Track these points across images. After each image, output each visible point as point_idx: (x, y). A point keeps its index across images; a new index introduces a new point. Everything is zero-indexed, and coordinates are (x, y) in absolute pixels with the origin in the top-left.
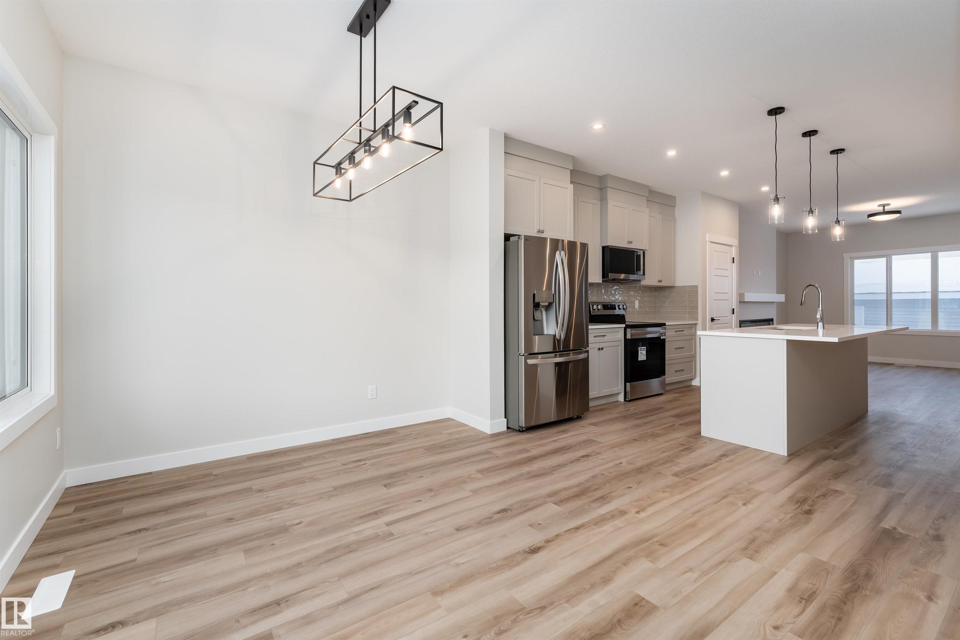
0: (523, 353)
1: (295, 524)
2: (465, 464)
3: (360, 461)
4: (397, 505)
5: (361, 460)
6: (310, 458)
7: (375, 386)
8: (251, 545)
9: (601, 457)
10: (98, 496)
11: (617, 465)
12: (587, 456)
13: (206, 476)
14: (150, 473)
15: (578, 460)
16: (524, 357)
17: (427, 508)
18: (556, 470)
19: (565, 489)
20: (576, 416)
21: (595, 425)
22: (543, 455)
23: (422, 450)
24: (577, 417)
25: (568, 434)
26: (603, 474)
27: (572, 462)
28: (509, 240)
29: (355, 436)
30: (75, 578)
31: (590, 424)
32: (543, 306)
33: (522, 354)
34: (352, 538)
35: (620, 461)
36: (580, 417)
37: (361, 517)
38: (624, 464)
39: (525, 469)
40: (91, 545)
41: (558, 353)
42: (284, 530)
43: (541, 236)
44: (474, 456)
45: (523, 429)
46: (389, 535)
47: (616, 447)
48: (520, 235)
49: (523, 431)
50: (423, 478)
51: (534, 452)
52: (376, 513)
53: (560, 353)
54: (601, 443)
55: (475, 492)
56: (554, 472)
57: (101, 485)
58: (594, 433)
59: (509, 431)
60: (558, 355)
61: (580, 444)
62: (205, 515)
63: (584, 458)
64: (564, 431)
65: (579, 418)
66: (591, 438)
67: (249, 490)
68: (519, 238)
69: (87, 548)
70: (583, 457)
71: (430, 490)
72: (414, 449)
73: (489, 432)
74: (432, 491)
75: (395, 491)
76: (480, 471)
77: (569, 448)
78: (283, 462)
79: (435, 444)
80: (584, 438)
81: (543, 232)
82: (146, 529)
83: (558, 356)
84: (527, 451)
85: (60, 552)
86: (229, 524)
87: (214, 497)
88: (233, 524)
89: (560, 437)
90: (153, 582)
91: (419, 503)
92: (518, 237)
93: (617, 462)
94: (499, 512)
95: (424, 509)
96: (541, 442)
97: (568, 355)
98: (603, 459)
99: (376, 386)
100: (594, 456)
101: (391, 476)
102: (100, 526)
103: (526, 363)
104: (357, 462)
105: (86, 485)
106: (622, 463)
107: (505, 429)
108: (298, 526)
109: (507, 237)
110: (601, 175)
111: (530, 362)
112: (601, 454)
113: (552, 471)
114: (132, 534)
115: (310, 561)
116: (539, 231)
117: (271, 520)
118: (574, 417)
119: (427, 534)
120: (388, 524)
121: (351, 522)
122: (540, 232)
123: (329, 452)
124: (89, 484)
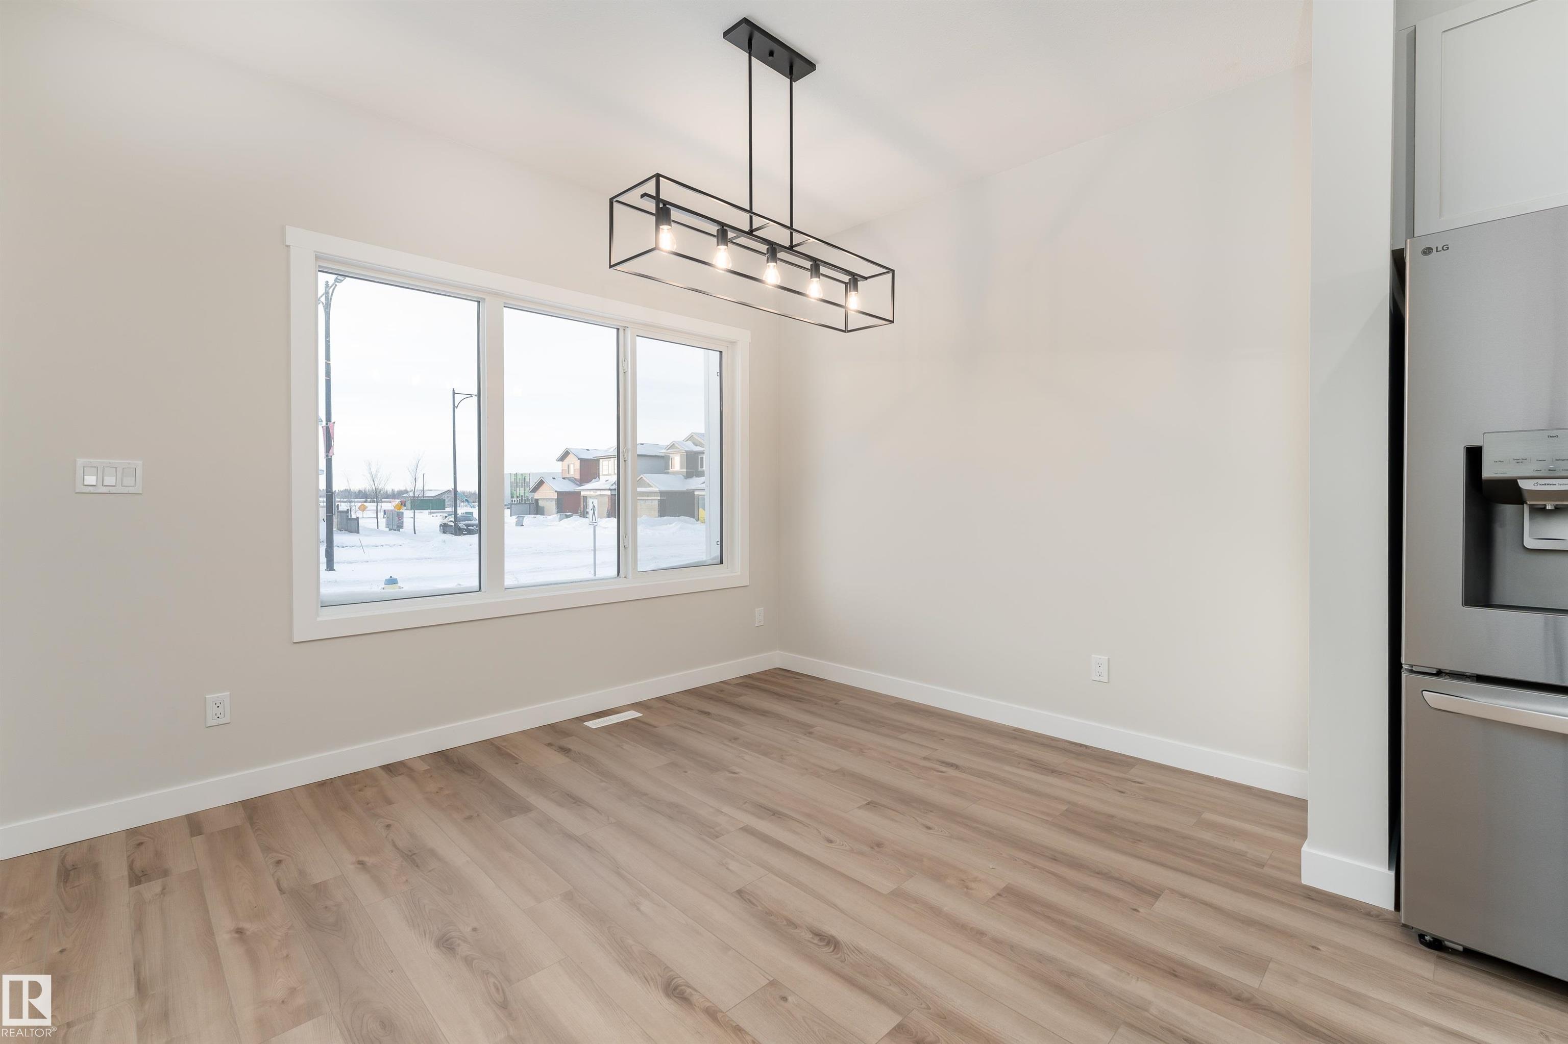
2: (1036, 867)
7: (1106, 657)
30: (633, 719)
40: (680, 707)
57: (789, 675)
85: (669, 702)
99: (1108, 659)
123: (963, 738)
124: (788, 671)
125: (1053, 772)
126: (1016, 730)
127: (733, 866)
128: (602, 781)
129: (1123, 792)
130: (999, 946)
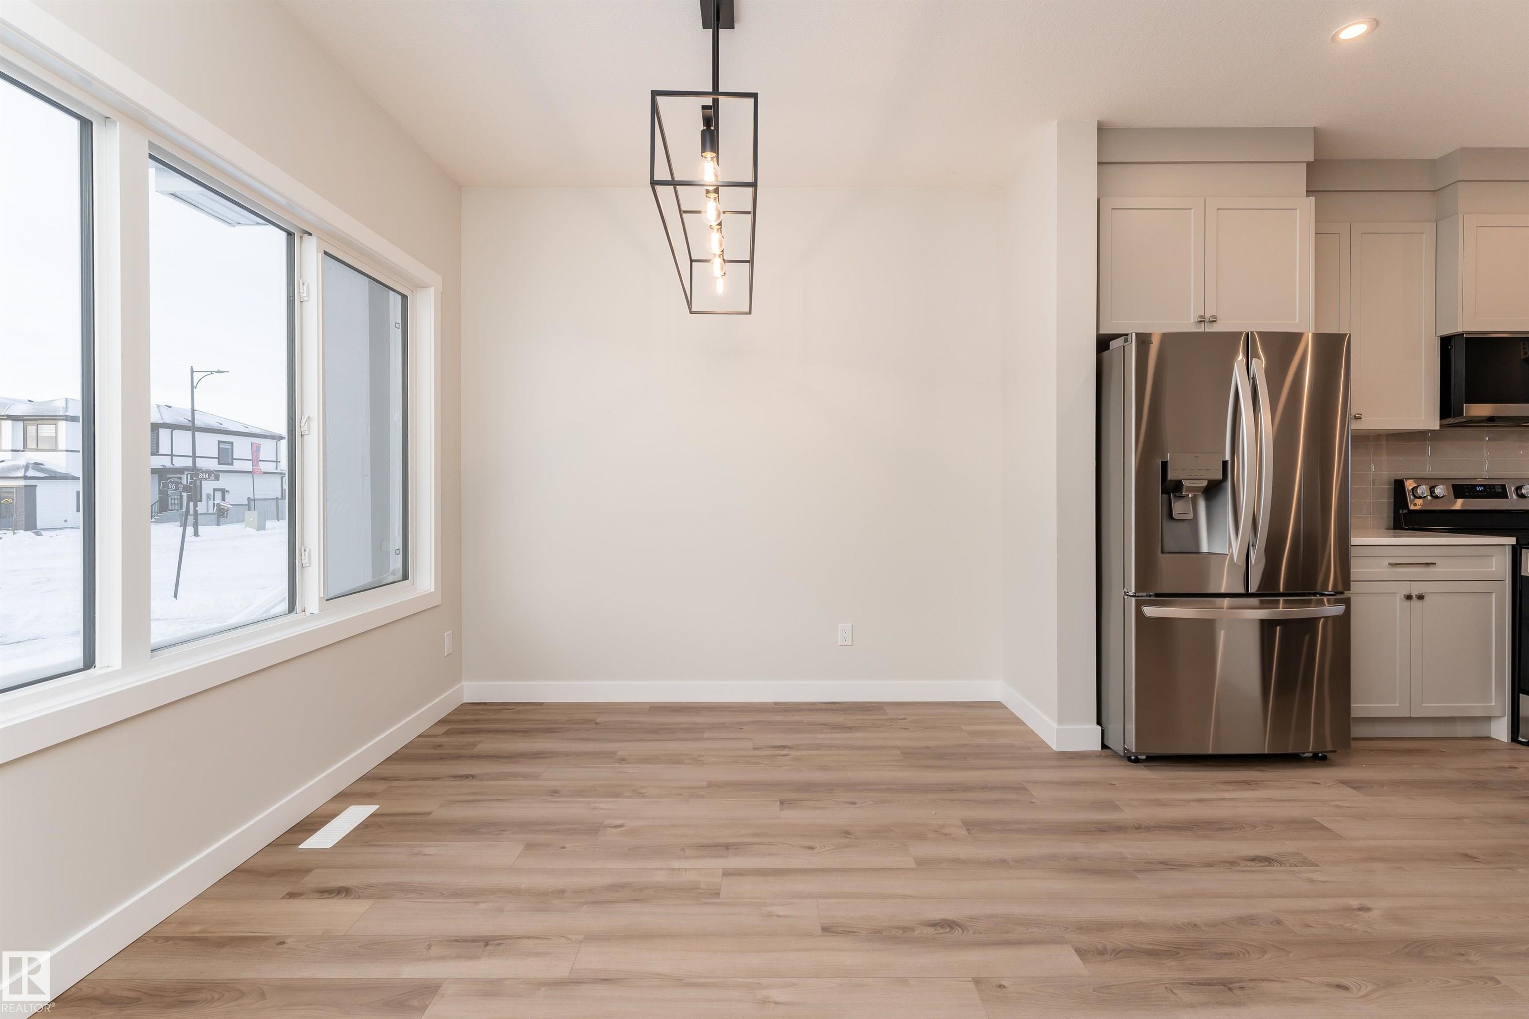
0: (1133, 591)
1: (614, 825)
2: (952, 800)
3: (783, 747)
4: (770, 844)
5: (786, 746)
6: (722, 726)
7: (851, 624)
8: (542, 838)
9: (1310, 875)
10: (476, 721)
11: (1349, 909)
12: (1268, 860)
13: (588, 721)
14: (541, 704)
15: (1231, 863)
16: (1136, 600)
17: (811, 867)
18: (1148, 870)
19: (1137, 925)
20: (1311, 755)
21: (1355, 788)
22: (1146, 827)
23: (898, 752)
24: (1312, 757)
25: (1255, 792)
26: (1279, 922)
27: (1210, 865)
28: (1107, 348)
29: (812, 704)
30: (372, 815)
31: (1341, 783)
32: (1191, 489)
33: (1131, 594)
34: (661, 877)
35: (1367, 902)
36: (1324, 758)
37: (703, 846)
38: (1374, 914)
39: (1077, 847)
40: (417, 780)
41: (1281, 599)
42: (591, 829)
43: (1207, 330)
44: (984, 788)
45: (1140, 757)
46: (711, 894)
47: (1382, 860)
48: (1127, 335)
49: (1137, 761)
50: (854, 806)
51: (1128, 815)
52: (727, 847)
53: (1285, 598)
54: (1338, 837)
55: (923, 863)
56: (1139, 875)
57: (493, 708)
58: (1338, 807)
59: (1103, 754)
60: (1281, 601)
61: (1269, 823)
62: (535, 777)
63: (1252, 863)
64: (1248, 783)
65: (1319, 759)
66: (1317, 819)
67: (610, 755)
68: (1126, 341)
69: (413, 783)
70: (1253, 860)
71: (847, 833)
72: (883, 747)
73: (1055, 747)
74: (849, 836)
75: (791, 816)
76: (970, 825)
77: (1228, 828)
78: (683, 723)
79: (928, 748)
80: (1295, 811)
81: (1215, 321)
82: (473, 777)
83: (1281, 606)
84: (1112, 806)
85: (391, 779)
86: (549, 798)
87: (567, 754)
88: (554, 800)
89: (1227, 795)
90: (416, 850)
91: (809, 851)
92: (1124, 338)
93: (1354, 903)
94: (934, 924)
95: (806, 866)
96: (1161, 796)
97: (1274, 604)
98: (1312, 881)
99: (852, 626)
100: (1291, 866)
101: (807, 787)
102: (445, 759)
103: (1139, 614)
104: (778, 749)
105: (480, 703)
106: (1368, 909)
107: (1098, 747)
108: (614, 830)
109: (1103, 343)
110: (1436, 156)
111: (1150, 611)
112: (1318, 865)
113: (1135, 871)
114: (458, 779)
115: (579, 892)
116: (1202, 320)
117: (594, 808)
118: (1304, 754)
119: (769, 915)
120: (726, 874)
121: (682, 849)
122: (1204, 321)
123: (754, 722)
124: (485, 704)
125: (850, 729)
126: (776, 704)
127: (778, 910)
128: (477, 903)
129: (907, 729)
130: (1021, 863)
